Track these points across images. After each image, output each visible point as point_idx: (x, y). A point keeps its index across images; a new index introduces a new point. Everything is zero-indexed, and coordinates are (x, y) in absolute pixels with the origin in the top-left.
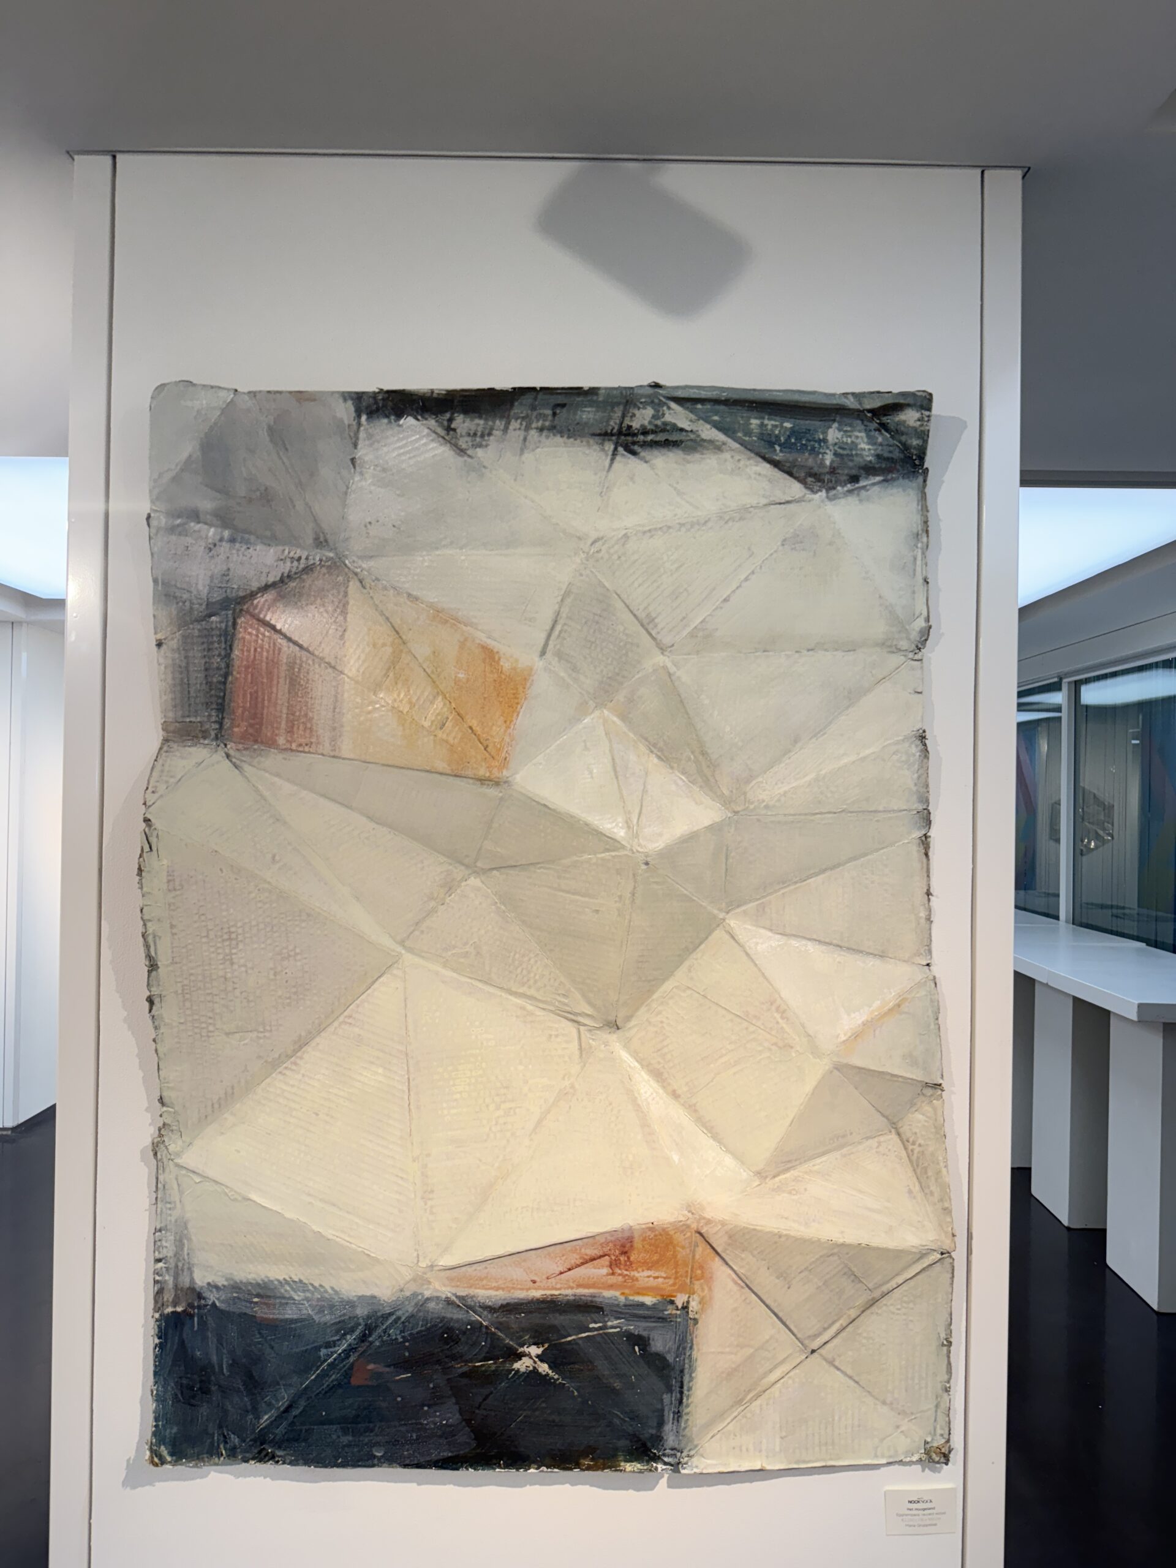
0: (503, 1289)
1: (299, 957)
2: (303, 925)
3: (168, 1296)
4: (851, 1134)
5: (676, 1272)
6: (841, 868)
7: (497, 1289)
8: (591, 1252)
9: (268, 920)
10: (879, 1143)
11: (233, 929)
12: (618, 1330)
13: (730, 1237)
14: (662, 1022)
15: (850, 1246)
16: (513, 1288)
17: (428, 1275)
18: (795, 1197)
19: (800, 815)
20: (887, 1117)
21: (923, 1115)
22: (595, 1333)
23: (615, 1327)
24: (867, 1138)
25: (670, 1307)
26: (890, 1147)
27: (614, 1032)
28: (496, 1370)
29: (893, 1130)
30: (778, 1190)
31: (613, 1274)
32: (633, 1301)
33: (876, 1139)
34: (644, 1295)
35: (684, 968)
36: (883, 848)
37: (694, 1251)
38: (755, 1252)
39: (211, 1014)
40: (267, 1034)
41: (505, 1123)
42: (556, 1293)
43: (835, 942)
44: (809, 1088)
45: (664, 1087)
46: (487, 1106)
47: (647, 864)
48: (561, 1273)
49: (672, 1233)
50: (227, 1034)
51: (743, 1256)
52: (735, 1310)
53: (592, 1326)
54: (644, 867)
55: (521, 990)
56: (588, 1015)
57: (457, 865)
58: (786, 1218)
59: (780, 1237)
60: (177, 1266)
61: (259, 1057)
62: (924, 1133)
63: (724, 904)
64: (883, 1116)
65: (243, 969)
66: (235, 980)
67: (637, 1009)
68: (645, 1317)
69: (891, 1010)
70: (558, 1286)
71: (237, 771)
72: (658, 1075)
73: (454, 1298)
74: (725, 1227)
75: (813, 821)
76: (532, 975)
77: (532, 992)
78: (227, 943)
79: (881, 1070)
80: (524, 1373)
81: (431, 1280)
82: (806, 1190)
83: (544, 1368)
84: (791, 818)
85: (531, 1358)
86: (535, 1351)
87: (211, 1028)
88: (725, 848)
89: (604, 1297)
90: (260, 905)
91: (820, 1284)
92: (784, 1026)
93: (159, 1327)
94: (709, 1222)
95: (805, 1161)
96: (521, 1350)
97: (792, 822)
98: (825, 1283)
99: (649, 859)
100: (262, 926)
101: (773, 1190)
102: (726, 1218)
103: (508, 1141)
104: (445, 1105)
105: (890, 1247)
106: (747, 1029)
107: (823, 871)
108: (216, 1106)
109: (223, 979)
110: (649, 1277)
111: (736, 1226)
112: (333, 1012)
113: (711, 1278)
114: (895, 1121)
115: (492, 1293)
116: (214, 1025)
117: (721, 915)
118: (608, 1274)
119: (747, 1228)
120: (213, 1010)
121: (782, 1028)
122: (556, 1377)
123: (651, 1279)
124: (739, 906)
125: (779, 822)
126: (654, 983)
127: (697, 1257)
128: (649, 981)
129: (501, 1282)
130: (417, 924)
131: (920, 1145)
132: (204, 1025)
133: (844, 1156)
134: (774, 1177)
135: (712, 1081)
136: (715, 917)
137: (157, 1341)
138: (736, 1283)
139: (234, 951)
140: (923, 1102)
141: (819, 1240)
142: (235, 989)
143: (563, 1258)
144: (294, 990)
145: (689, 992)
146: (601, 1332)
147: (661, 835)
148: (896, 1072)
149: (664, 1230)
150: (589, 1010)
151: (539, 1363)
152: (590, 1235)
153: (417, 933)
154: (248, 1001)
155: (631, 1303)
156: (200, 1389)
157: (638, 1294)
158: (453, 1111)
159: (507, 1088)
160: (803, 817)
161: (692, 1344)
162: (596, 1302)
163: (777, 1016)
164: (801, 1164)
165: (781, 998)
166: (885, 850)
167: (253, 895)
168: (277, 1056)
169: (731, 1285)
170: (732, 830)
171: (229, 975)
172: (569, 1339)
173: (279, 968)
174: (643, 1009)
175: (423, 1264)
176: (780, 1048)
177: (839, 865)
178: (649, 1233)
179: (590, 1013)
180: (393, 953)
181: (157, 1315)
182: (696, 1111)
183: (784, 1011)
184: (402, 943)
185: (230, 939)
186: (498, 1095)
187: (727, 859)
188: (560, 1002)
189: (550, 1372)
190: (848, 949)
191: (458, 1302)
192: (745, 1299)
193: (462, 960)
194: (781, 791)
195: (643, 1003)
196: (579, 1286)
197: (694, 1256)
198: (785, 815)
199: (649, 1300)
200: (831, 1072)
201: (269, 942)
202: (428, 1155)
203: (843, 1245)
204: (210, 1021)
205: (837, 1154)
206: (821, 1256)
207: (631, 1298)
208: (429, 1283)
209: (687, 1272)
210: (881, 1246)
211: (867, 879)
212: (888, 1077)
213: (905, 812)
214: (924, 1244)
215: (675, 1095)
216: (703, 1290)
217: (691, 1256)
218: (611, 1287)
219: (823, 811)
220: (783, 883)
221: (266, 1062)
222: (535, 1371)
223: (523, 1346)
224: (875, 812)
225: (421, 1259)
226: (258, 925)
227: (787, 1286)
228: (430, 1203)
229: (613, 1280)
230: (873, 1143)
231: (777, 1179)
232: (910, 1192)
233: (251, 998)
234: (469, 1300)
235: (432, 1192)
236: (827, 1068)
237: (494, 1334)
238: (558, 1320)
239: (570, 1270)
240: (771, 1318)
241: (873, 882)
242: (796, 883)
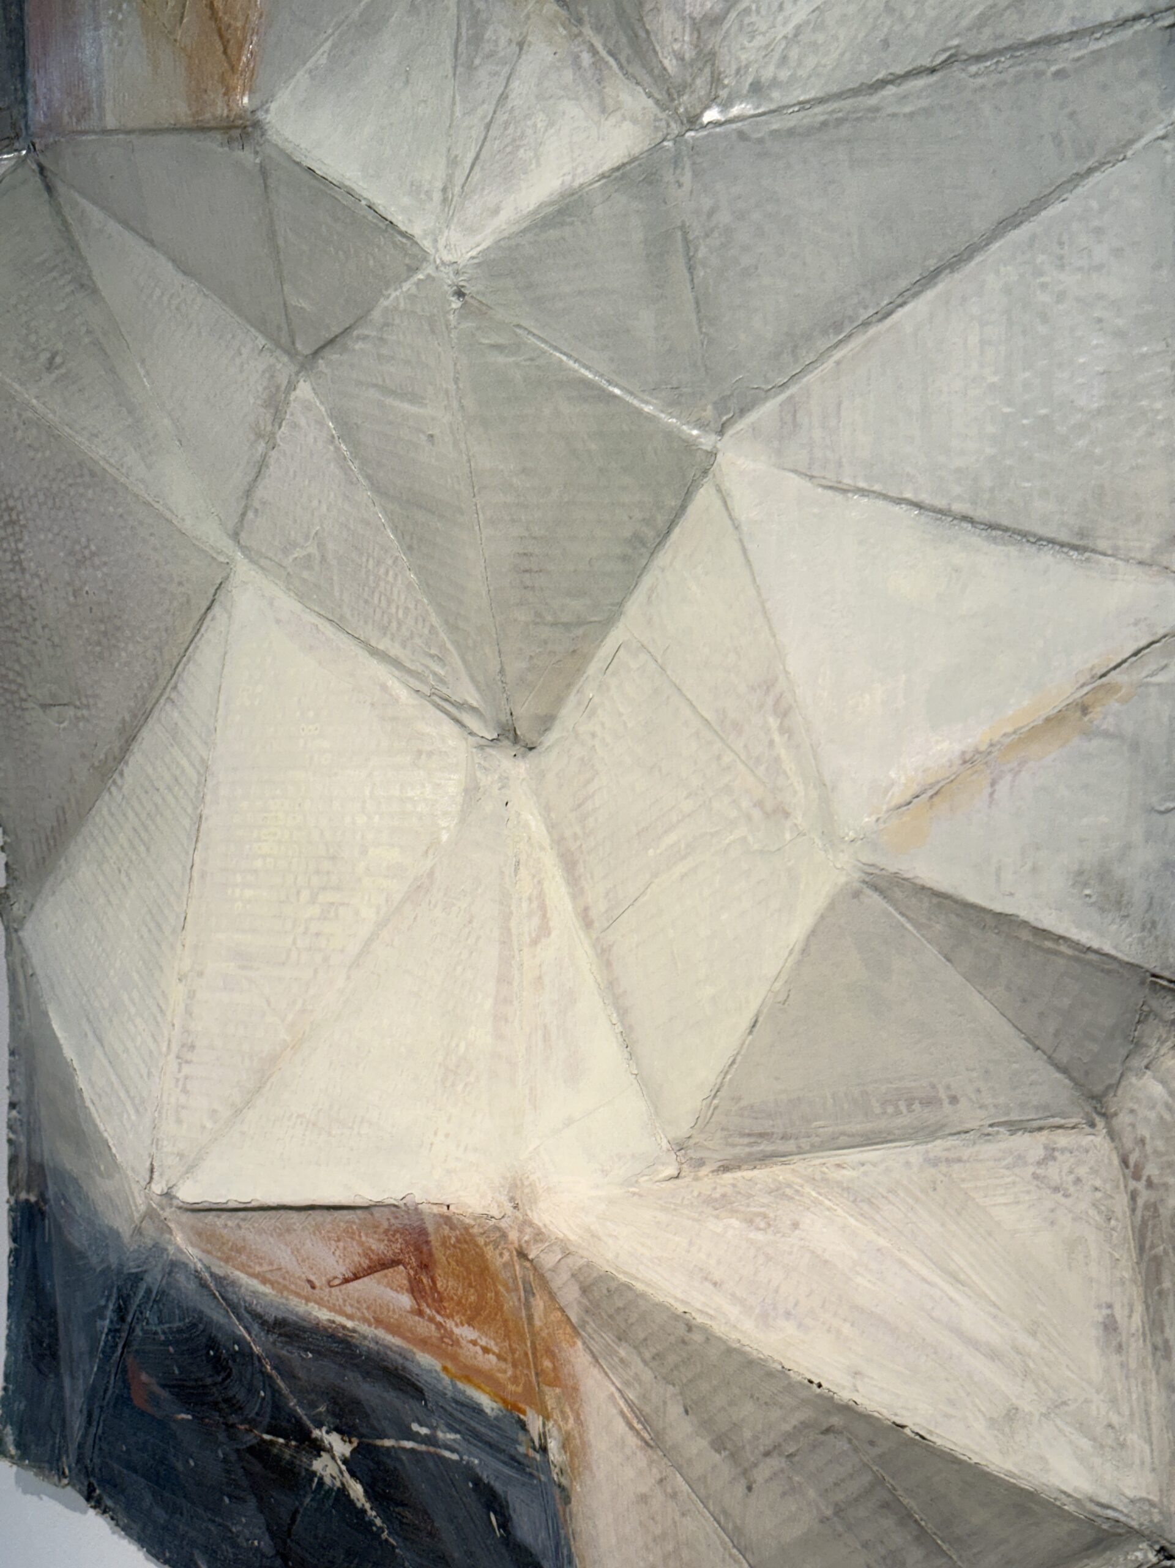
0: (272, 1284)
1: (97, 561)
2: (90, 492)
4: (954, 1100)
5: (513, 1351)
6: (978, 259)
7: (264, 1281)
8: (379, 1247)
9: (46, 484)
10: (1051, 1153)
11: (11, 503)
12: (455, 1457)
13: (585, 1290)
14: (593, 735)
15: (867, 1418)
16: (285, 1287)
17: (167, 1213)
18: (753, 1235)
19: (839, 96)
20: (1064, 1070)
21: (1163, 1082)
22: (423, 1448)
23: (453, 1450)
24: (1014, 1127)
25: (521, 1436)
26: (1082, 1171)
27: (524, 756)
28: (291, 1463)
29: (1100, 1123)
30: (721, 1204)
31: (420, 1313)
32: (471, 1399)
33: (1043, 1137)
34: (478, 1387)
35: (640, 595)
36: (1090, 171)
37: (528, 1306)
38: (648, 1356)
39: (17, 667)
40: (85, 712)
41: (318, 934)
42: (349, 1324)
43: (958, 507)
44: (797, 931)
45: (574, 897)
46: (298, 893)
47: (460, 294)
48: (346, 1281)
49: (481, 1241)
50: (44, 707)
51: (622, 1353)
52: (644, 1499)
53: (415, 1427)
54: (456, 304)
55: (381, 647)
56: (474, 709)
57: (278, 352)
58: (715, 1284)
59: (690, 1328)
60: (29, 1123)
61: (83, 757)
62: (1160, 1145)
63: (710, 407)
64: (1058, 1067)
65: (37, 582)
66: (32, 603)
67: (559, 701)
68: (490, 1445)
69: (1055, 721)
70: (349, 1310)
72: (569, 864)
73: (207, 1275)
74: (570, 1260)
75: (876, 109)
76: (393, 610)
77: (395, 650)
78: (10, 530)
79: (998, 907)
80: (331, 1489)
81: (172, 1225)
82: (795, 1225)
83: (357, 1491)
84: (819, 113)
85: (333, 1457)
86: (341, 1447)
87: (23, 695)
88: (679, 234)
89: (419, 1364)
90: (31, 454)
91: (829, 1512)
92: (783, 752)
93: (14, 1221)
94: (539, 1236)
95: (814, 1148)
96: (316, 1433)
97: (824, 124)
98: (839, 1511)
99: (461, 280)
100: (41, 498)
101: (709, 1201)
102: (572, 1237)
103: (316, 972)
104: (239, 878)
105: (992, 1469)
106: (719, 758)
107: (931, 278)
108: (52, 842)
109: (18, 600)
110: (474, 1343)
111: (589, 1265)
112: (157, 679)
113: (576, 1389)
114: (1098, 1089)
115: (266, 1289)
116: (26, 688)
117: (707, 441)
118: (412, 1312)
119: (614, 1278)
120: (18, 660)
121: (777, 759)
122: (378, 1522)
123: (478, 1349)
124: (743, 412)
125: (791, 132)
126: (580, 632)
127: (538, 1323)
128: (567, 626)
129: (266, 1268)
130: (248, 493)
131: (1150, 1184)
132: (14, 687)
133: (935, 1162)
134: (726, 1169)
135: (643, 893)
136: (689, 447)
137: (13, 1245)
138: (632, 1427)
139: (21, 546)
140: (1162, 1041)
141: (784, 1371)
142: (35, 619)
143: (341, 1244)
144: (102, 627)
145: (643, 657)
146: (432, 1449)
147: (496, 211)
148: (1049, 921)
149: (467, 1228)
150: (473, 698)
151: (346, 1475)
152: (359, 1202)
153: (250, 515)
154: (54, 646)
155: (461, 1398)
157: (468, 1379)
158: (249, 893)
159: (333, 858)
160: (848, 104)
161: (570, 1550)
162: (410, 1372)
163: (773, 722)
164: (800, 1152)
165: (787, 673)
166: (1097, 176)
167: (19, 433)
168: (102, 757)
169: (620, 1426)
170: (687, 178)
171: (24, 593)
172: (388, 1443)
173: (77, 583)
174: (572, 700)
175: (157, 1188)
176: (767, 815)
177: (971, 251)
178: (446, 1230)
179: (475, 704)
180: (221, 559)
181: (12, 1202)
182: (609, 964)
183: (785, 714)
184: (235, 536)
185: (12, 523)
186: (318, 872)
187: (691, 269)
188: (435, 674)
189: (368, 1506)
190: (991, 527)
191: (212, 1285)
192: (661, 1481)
193: (305, 574)
194: (790, 28)
195: (569, 686)
196: (379, 1322)
197: (530, 1318)
198: (803, 105)
199: (488, 1403)
200: (857, 894)
201: (56, 529)
202: (201, 974)
203: (848, 1410)
204: (19, 680)
205: (914, 1153)
206: (805, 1425)
207: (461, 1385)
208: (170, 1231)
209: (526, 1354)
210: (959, 1451)
211: (1044, 286)
212: (1025, 935)
214: (1105, 1499)
215: (588, 923)
216: (565, 1419)
217: (524, 1314)
218: (424, 1343)
219: (899, 70)
220: (838, 327)
221: (92, 767)
222: (343, 1491)
223: (319, 1426)
224: (1050, 41)
225: (156, 1175)
226: (35, 496)
227: (743, 1482)
228: (186, 1069)
229: (424, 1328)
230: (1032, 1145)
231: (728, 1177)
232: (1110, 1326)
233: (56, 640)
234: (230, 1289)
235: (192, 1047)
236: (842, 879)
237: (270, 1377)
238: (368, 1392)
239: (356, 1277)
240: (736, 1561)
241: (1061, 297)
242: (866, 324)
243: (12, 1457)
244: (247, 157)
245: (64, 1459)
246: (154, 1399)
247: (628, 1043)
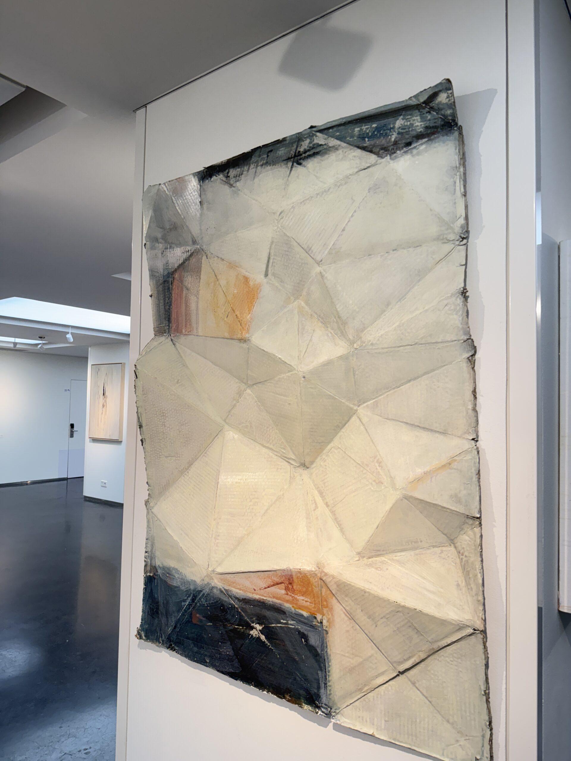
0: (243, 590)
1: (187, 425)
2: (187, 410)
3: (148, 568)
4: (421, 541)
5: (315, 601)
6: (420, 379)
7: (240, 590)
8: (277, 580)
9: (175, 408)
10: (442, 552)
11: (164, 411)
12: (293, 627)
13: (338, 586)
14: (326, 466)
15: (408, 608)
16: (246, 591)
17: (213, 575)
18: (378, 572)
19: (391, 348)
20: (445, 535)
21: (468, 536)
22: (284, 625)
23: (293, 625)
24: (434, 547)
25: (315, 620)
26: (449, 555)
27: (306, 470)
28: (243, 632)
29: (452, 545)
30: (370, 565)
31: (287, 594)
32: (300, 613)
33: (440, 548)
34: (303, 610)
35: (337, 437)
36: (444, 366)
37: (321, 590)
38: (353, 599)
39: (160, 448)
40: (179, 458)
41: (252, 509)
42: (265, 598)
43: (416, 424)
44: (388, 507)
45: (323, 500)
46: (247, 500)
47: (304, 377)
48: (265, 588)
49: (309, 577)
50: (166, 457)
51: (346, 599)
52: (347, 631)
53: (282, 621)
54: (303, 379)
55: (267, 445)
56: (293, 459)
57: (242, 383)
58: (370, 583)
59: (365, 592)
60: (151, 556)
61: (177, 468)
62: (468, 549)
63: (356, 401)
64: (444, 534)
65: (169, 429)
66: (167, 433)
67: (316, 458)
68: (305, 623)
69: (444, 466)
70: (265, 595)
71: (173, 346)
72: (321, 493)
73: (223, 589)
74: (334, 580)
75: (399, 351)
76: (271, 438)
77: (271, 446)
78: (163, 417)
79: (434, 502)
80: (255, 638)
81: (214, 578)
82: (387, 569)
83: (263, 637)
84: (386, 350)
85: (257, 630)
86: (259, 627)
87: (160, 454)
88: (352, 369)
89: (285, 606)
90: (172, 401)
91: (396, 629)
92: (380, 471)
93: (145, 580)
94: (326, 574)
95: (390, 553)
96: (252, 625)
97: (387, 352)
98: (398, 629)
99: (304, 375)
100: (173, 410)
101: (367, 565)
102: (335, 574)
103: (252, 517)
104: (230, 496)
105: (436, 616)
106: (362, 471)
107: (409, 381)
108: (164, 488)
109: (162, 433)
110: (303, 600)
111: (340, 580)
112: (200, 451)
113: (332, 608)
114: (452, 538)
115: (239, 591)
116: (161, 453)
117: (355, 408)
118: (285, 594)
119: (346, 583)
120: (160, 446)
121: (379, 472)
122: (269, 644)
123: (304, 601)
124: (364, 403)
125: (379, 353)
126: (322, 444)
127: (323, 594)
128: (320, 443)
129: (241, 586)
130: (230, 412)
131: (466, 556)
132: (158, 452)
133: (417, 555)
134: (370, 558)
135: (343, 499)
136: (351, 409)
137: (144, 587)
138: (346, 615)
139: (165, 421)
140: (468, 528)
141: (388, 600)
142: (167, 437)
143: (265, 580)
144: (186, 439)
145: (339, 450)
146: (286, 626)
147: (313, 362)
148: (445, 505)
149: (305, 574)
150: (293, 457)
151: (260, 634)
152: (273, 569)
153: (230, 416)
154: (171, 443)
155: (297, 613)
156: (156, 611)
157: (300, 609)
158: (232, 500)
159: (255, 492)
160: (392, 349)
161: (327, 644)
162: (282, 608)
163: (377, 465)
164: (387, 553)
165: (380, 455)
166: (446, 367)
167: (169, 397)
168: (182, 468)
169: (343, 616)
170: (355, 359)
171: (164, 431)
172: (273, 625)
173: (180, 430)
174: (319, 458)
175: (210, 569)
176: (377, 483)
177: (418, 377)
178: (299, 575)
179: (294, 458)
180: (221, 425)
181: (145, 576)
182: (335, 514)
183: (380, 463)
184: (225, 420)
185: (163, 416)
186: (252, 495)
187: (354, 376)
188: (282, 452)
189: (266, 641)
190: (424, 428)
191: (224, 592)
192: (353, 627)
193: (245, 429)
194: (380, 335)
195: (318, 455)
196: (274, 597)
197: (321, 593)
198: (382, 348)
199: (305, 614)
200: (402, 500)
201: (176, 418)
202: (220, 519)
203: (404, 607)
204: (160, 451)
205: (412, 553)
206: (392, 611)
207: (297, 610)
208: (213, 579)
209: (319, 601)
210: (429, 613)
211: (435, 385)
212: (440, 508)
213: (455, 342)
214: (461, 620)
215: (327, 506)
216: (329, 615)
217: (320, 592)
218: (287, 601)
219: (404, 344)
220: (387, 388)
221: (179, 471)
222: (259, 638)
223: (253, 623)
224: (437, 343)
225: (210, 566)
226: (171, 410)
227: (375, 625)
228: (217, 541)
229: (288, 598)
230: (438, 550)
231: (370, 560)
232: (458, 585)
233: (172, 442)
234: (229, 592)
235: (219, 536)
236: (399, 497)
237: (240, 612)
238: (268, 614)
239: (269, 587)
240: (370, 642)
241: (438, 387)
242: (394, 388)
243: (144, 639)
244: (245, 345)
245: (160, 638)
246: (201, 621)
247: (342, 531)
